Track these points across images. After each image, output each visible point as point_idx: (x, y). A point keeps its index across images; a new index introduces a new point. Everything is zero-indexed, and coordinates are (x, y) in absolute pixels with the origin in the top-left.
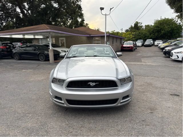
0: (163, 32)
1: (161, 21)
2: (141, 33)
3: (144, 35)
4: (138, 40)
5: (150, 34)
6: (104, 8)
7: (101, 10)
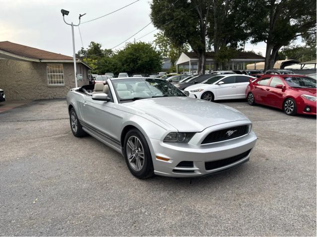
0: (140, 62)
1: (135, 45)
2: (108, 62)
3: (114, 65)
4: (106, 74)
5: (123, 65)
6: (69, 12)
7: (63, 15)
